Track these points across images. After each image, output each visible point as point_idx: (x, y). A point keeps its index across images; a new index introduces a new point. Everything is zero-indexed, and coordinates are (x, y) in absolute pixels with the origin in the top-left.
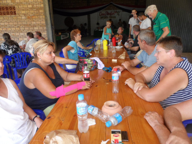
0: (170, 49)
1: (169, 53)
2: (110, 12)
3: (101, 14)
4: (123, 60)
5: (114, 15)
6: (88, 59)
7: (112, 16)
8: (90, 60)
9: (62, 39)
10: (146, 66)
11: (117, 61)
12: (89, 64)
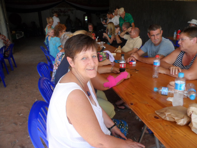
0: (193, 37)
1: (192, 41)
2: (63, 10)
3: (53, 11)
4: (120, 53)
5: (68, 13)
6: (102, 53)
7: (65, 14)
8: (104, 54)
9: (17, 38)
10: (160, 55)
11: (116, 54)
12: (104, 57)
